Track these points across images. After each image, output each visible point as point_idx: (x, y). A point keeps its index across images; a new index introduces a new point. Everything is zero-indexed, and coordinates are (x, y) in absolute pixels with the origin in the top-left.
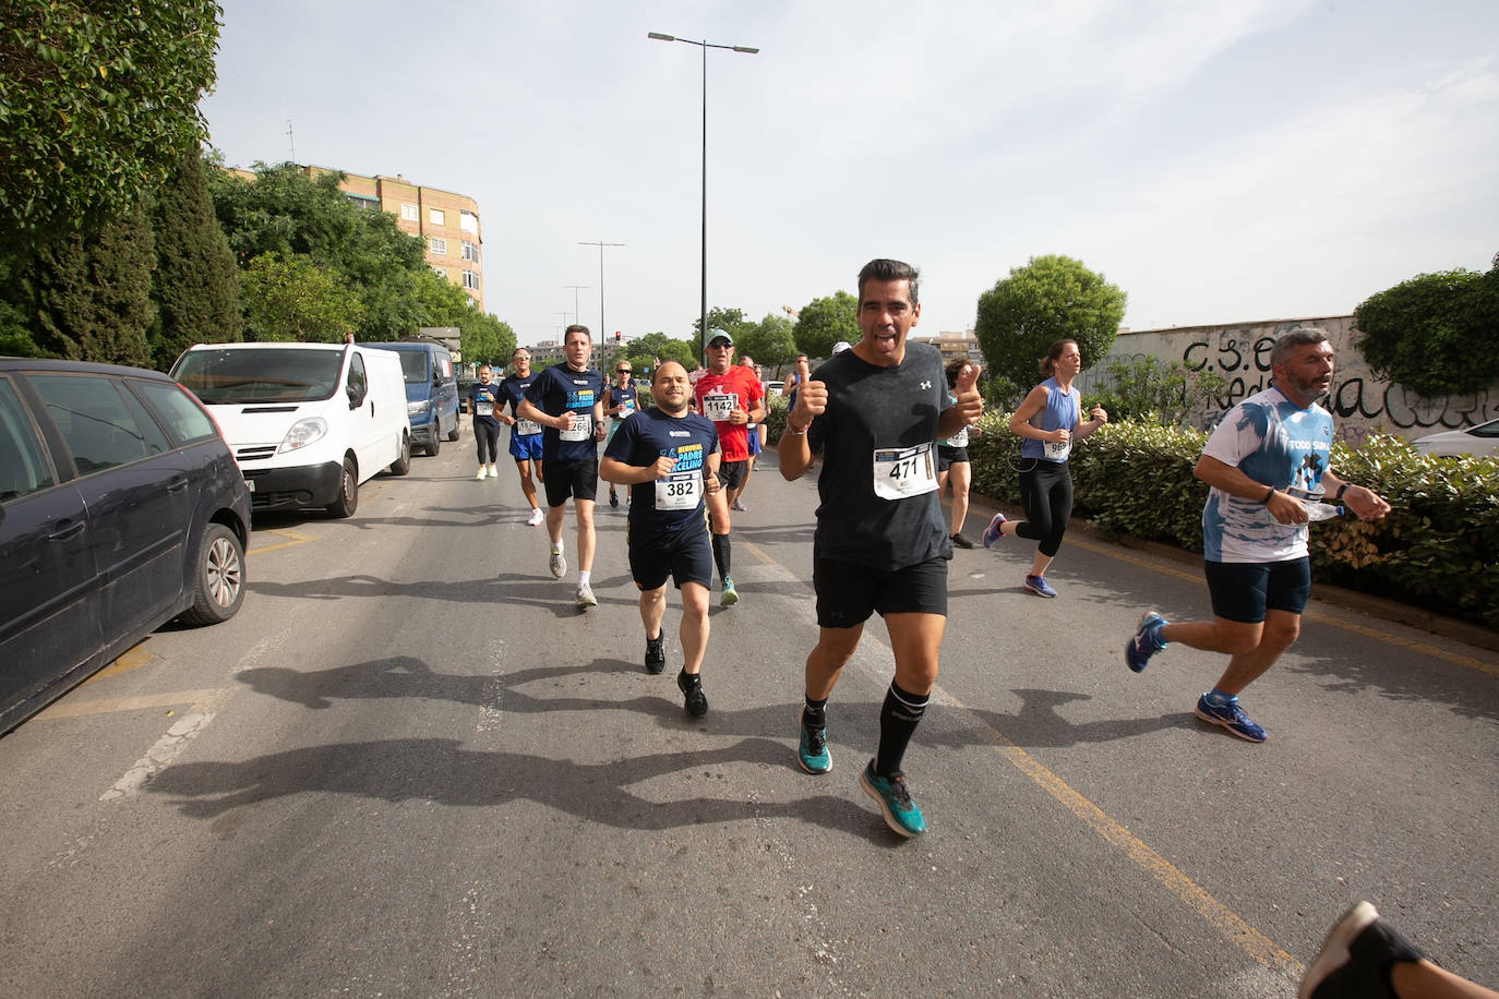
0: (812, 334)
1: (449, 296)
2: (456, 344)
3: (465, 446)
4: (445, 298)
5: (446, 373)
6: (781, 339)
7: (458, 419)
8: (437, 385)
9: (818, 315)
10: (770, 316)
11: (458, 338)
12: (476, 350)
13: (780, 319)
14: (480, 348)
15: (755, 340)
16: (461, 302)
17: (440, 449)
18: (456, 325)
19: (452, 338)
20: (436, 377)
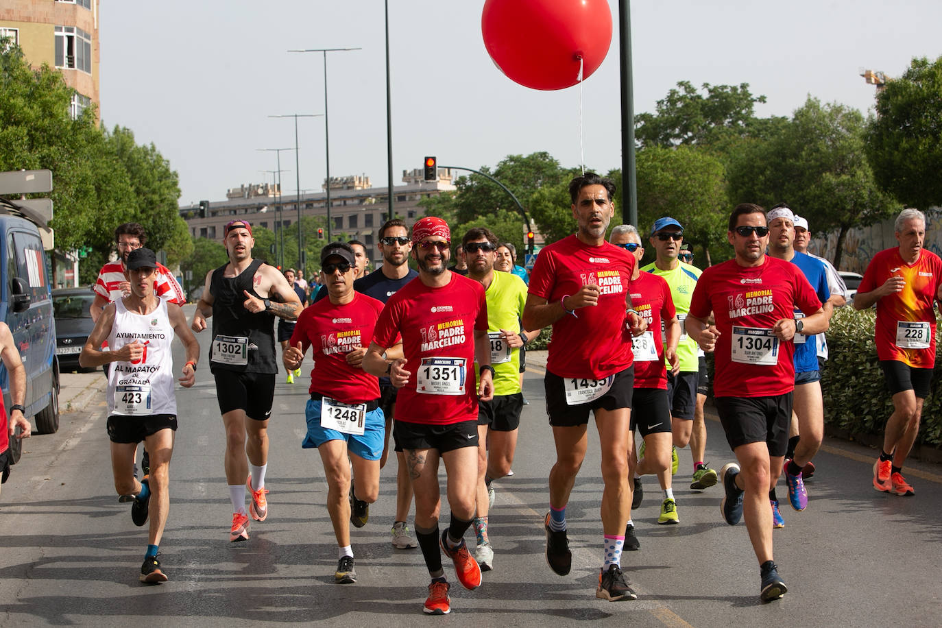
0: (912, 149)
1: (30, 97)
2: (44, 208)
3: (73, 443)
4: (20, 102)
5: (35, 278)
6: (840, 163)
7: (56, 385)
8: (18, 306)
9: (923, 100)
10: (812, 105)
11: (48, 195)
12: (84, 220)
13: (838, 110)
14: (93, 214)
15: (776, 167)
16: (57, 109)
17: (24, 450)
18: (45, 163)
19: (35, 196)
20: (15, 288)
